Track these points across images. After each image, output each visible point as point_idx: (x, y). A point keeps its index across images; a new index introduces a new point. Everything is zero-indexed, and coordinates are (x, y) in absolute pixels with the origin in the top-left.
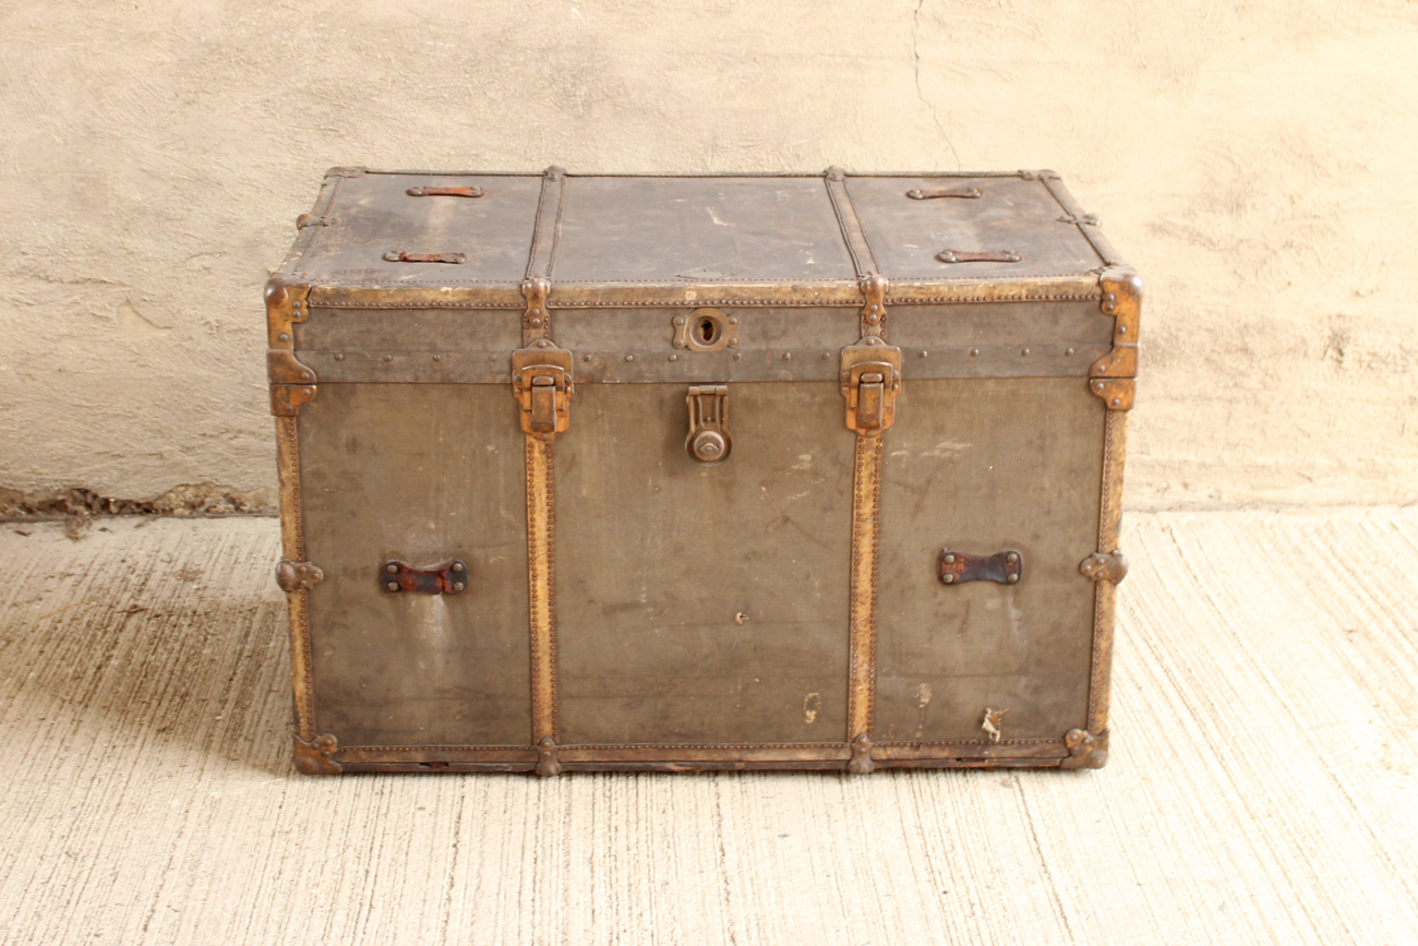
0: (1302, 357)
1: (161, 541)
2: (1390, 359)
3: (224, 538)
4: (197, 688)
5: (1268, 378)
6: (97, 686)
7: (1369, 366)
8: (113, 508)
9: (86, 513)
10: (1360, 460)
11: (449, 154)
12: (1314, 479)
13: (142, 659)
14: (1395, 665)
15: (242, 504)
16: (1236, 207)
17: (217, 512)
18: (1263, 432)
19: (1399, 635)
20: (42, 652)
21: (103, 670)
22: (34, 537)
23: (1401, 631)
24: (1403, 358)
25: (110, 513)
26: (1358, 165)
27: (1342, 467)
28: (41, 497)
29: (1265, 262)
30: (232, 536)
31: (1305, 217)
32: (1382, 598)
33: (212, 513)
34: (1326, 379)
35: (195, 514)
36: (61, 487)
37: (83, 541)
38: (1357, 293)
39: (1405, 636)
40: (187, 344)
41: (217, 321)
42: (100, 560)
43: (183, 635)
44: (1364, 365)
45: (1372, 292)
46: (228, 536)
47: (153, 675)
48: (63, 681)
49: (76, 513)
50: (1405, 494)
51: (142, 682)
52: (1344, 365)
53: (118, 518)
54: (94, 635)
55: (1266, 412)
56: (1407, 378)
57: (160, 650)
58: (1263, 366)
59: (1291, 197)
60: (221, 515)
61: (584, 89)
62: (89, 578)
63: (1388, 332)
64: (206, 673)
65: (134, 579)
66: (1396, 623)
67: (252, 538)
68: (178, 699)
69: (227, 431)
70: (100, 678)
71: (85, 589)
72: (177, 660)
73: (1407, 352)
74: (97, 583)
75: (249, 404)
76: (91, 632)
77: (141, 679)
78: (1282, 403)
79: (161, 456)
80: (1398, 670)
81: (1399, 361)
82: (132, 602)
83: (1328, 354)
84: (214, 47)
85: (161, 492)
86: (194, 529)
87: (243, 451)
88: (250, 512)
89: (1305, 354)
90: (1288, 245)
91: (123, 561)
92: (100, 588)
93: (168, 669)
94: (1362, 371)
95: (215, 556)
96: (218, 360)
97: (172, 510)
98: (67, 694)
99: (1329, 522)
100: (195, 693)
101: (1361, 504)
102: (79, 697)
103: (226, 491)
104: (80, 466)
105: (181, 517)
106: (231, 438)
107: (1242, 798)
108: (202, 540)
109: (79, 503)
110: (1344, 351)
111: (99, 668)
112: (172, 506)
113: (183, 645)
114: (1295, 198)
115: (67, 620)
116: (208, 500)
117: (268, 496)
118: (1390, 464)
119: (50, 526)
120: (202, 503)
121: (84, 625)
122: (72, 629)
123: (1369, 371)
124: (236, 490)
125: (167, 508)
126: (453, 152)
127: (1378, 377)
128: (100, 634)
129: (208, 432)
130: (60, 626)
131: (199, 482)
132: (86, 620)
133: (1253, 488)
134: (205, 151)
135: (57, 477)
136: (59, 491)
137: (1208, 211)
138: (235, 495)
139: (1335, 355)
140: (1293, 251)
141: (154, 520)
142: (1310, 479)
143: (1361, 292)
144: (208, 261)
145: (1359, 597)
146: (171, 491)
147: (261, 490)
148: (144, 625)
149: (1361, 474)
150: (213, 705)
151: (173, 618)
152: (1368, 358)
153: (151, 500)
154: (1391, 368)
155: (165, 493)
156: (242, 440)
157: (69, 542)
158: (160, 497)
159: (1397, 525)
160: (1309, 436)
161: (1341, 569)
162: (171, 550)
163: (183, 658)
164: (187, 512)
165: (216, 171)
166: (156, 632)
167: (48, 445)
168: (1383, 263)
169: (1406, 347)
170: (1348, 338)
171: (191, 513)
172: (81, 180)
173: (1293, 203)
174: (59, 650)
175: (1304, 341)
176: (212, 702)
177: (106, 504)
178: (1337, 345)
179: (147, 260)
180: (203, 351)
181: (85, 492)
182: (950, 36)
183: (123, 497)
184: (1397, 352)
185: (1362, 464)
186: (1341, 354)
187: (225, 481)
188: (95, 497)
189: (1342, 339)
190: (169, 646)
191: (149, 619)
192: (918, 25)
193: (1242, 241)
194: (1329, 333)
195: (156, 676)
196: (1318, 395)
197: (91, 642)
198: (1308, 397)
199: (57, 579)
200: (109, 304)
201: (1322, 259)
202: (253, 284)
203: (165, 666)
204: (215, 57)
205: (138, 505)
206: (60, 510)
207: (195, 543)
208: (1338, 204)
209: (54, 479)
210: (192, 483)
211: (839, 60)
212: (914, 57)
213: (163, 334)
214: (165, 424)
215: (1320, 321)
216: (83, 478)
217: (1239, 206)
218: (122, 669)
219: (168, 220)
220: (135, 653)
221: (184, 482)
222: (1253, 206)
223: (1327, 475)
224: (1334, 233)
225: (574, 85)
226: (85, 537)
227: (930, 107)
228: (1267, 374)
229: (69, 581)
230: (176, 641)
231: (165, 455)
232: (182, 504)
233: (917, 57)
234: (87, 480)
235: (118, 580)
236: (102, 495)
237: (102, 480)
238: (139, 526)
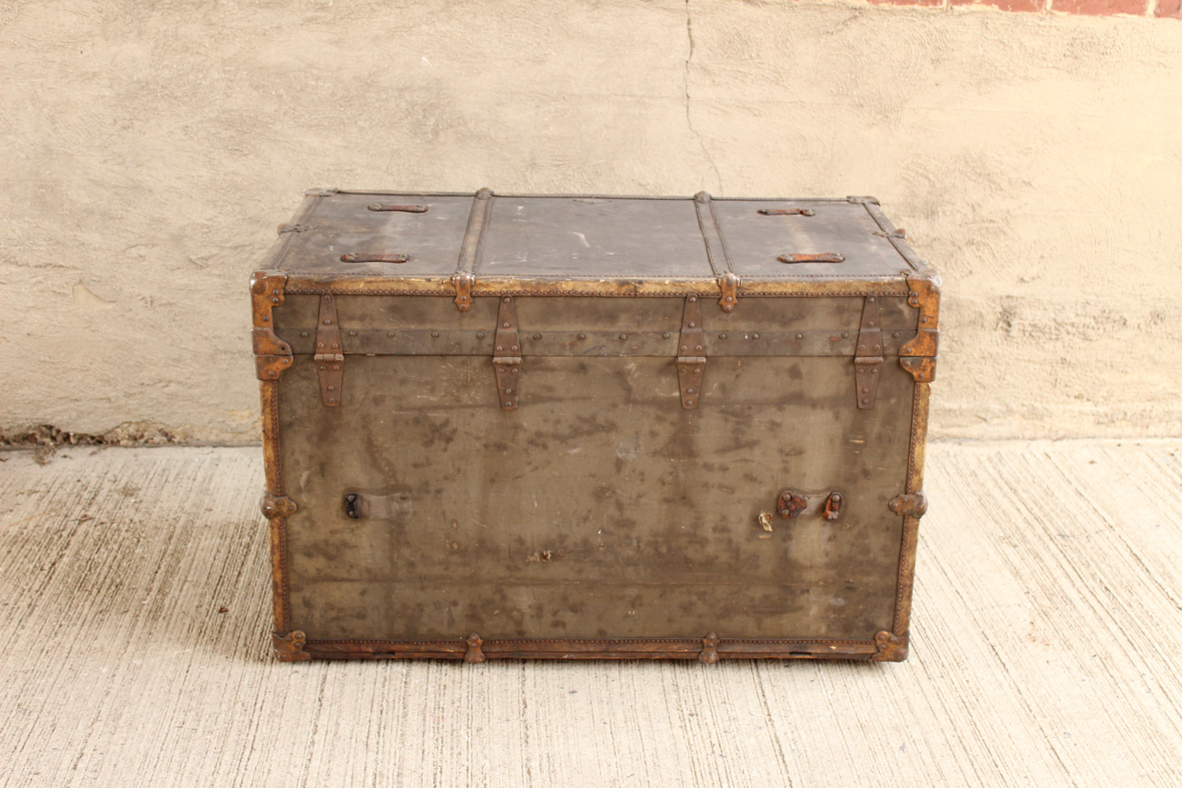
0: (979, 328)
1: (109, 465)
2: (1047, 330)
3: (158, 463)
4: (129, 580)
5: (954, 344)
6: (51, 578)
7: (1030, 335)
8: (72, 440)
9: (52, 444)
10: (1023, 405)
11: (329, 170)
12: (988, 420)
13: (88, 557)
14: (1043, 562)
15: (173, 437)
16: (931, 214)
17: (154, 443)
18: (950, 385)
19: (1047, 539)
20: (9, 552)
21: (56, 565)
22: (10, 463)
23: (1049, 535)
24: (1057, 329)
25: (71, 443)
26: (1024, 182)
27: (1010, 411)
28: (16, 432)
29: (952, 255)
30: (164, 462)
31: (983, 221)
32: (1036, 510)
33: (149, 444)
34: (998, 344)
35: (137, 444)
36: (31, 424)
37: (48, 466)
38: (1022, 280)
39: (1051, 539)
40: (128, 315)
41: (151, 297)
42: (61, 480)
43: (121, 538)
44: (1027, 334)
45: (1033, 279)
46: (161, 461)
47: (96, 569)
48: (25, 574)
49: (43, 444)
50: (1057, 432)
51: (86, 575)
52: (1012, 334)
53: (76, 447)
54: (52, 538)
55: (952, 369)
56: (1059, 344)
57: (102, 550)
58: (950, 335)
59: (973, 206)
60: (157, 445)
61: (432, 121)
62: (51, 494)
63: (1045, 309)
64: (137, 567)
65: (86, 495)
66: (1045, 530)
67: (180, 463)
68: (113, 588)
69: (160, 381)
70: (54, 572)
71: (47, 503)
72: (115, 557)
73: (1059, 324)
74: (57, 498)
75: (177, 361)
76: (49, 536)
77: (86, 572)
78: (964, 363)
79: (109, 400)
80: (1045, 565)
81: (1053, 331)
82: (83, 512)
83: (1000, 325)
84: (144, 84)
85: (110, 428)
86: (136, 456)
87: (173, 396)
88: (179, 443)
89: (982, 326)
90: (971, 243)
91: (79, 481)
92: (59, 501)
93: (107, 564)
94: (1025, 339)
95: (150, 476)
96: (152, 326)
97: (118, 441)
98: (27, 584)
99: (998, 452)
100: (127, 583)
101: (1024, 438)
102: (36, 587)
103: (161, 427)
104: (45, 408)
105: (126, 447)
106: (163, 387)
107: (922, 664)
108: (141, 464)
109: (47, 437)
110: (1012, 323)
111: (54, 564)
112: (119, 438)
113: (121, 545)
114: (976, 207)
115: (31, 526)
116: (146, 434)
117: (193, 431)
118: (1045, 409)
119: (23, 454)
120: (142, 436)
121: (44, 531)
122: (35, 534)
123: (1030, 338)
124: (169, 426)
125: (115, 440)
126: (332, 168)
127: (1038, 343)
128: (56, 537)
129: (146, 382)
131: (139, 420)
132: (46, 526)
133: (942, 426)
134: (139, 166)
135: (28, 416)
136: (29, 428)
137: (909, 216)
138: (168, 430)
139: (1005, 326)
140: (974, 247)
141: (105, 449)
142: (985, 420)
143: (1025, 278)
144: (143, 251)
145: (1018, 510)
146: (118, 427)
147: (188, 426)
148: (91, 531)
149: (1023, 416)
150: (141, 593)
151: (115, 525)
152: (1030, 329)
153: (102, 434)
154: (1047, 336)
155: (113, 429)
156: (172, 388)
157: (38, 466)
158: (109, 432)
159: (1050, 455)
160: (984, 387)
161: (1006, 488)
162: (116, 473)
163: (119, 556)
164: (131, 443)
165: (148, 181)
166: (100, 536)
167: (20, 392)
168: (1042, 257)
169: (1059, 320)
170: (1015, 313)
171: (133, 444)
172: (42, 187)
173: (974, 210)
174: (23, 550)
175: (981, 315)
176: (140, 590)
177: (67, 437)
178: (1006, 318)
179: (95, 249)
180: (140, 320)
181: (51, 428)
182: (714, 81)
183: (80, 431)
184: (1052, 324)
185: (1025, 409)
186: (1010, 325)
187: (159, 419)
188: (58, 431)
189: (1010, 314)
190: (110, 547)
191: (96, 526)
192: (688, 72)
193: (935, 239)
194: (1001, 310)
195: (98, 570)
196: (991, 356)
197: (49, 544)
198: (984, 358)
199: (26, 494)
200: (66, 283)
201: (996, 254)
202: (178, 268)
203: (105, 563)
204: (145, 92)
205: (92, 438)
206: (31, 442)
207: (136, 467)
208: (1008, 211)
209: (25, 418)
210: (134, 421)
211: (628, 99)
212: (686, 97)
213: (110, 307)
214: (112, 376)
215: (994, 301)
216: (48, 417)
217: (933, 213)
218: (71, 565)
219: (111, 218)
220: (82, 552)
221: (128, 420)
222: (944, 212)
223: (998, 417)
224: (1005, 234)
225: (424, 117)
226: (50, 462)
227: (698, 135)
228: (953, 340)
229: (35, 497)
230: (115, 543)
231: (112, 400)
232: (127, 437)
233: (688, 97)
234: (52, 418)
235: (74, 496)
236: (64, 430)
237: (63, 419)
238: (93, 454)
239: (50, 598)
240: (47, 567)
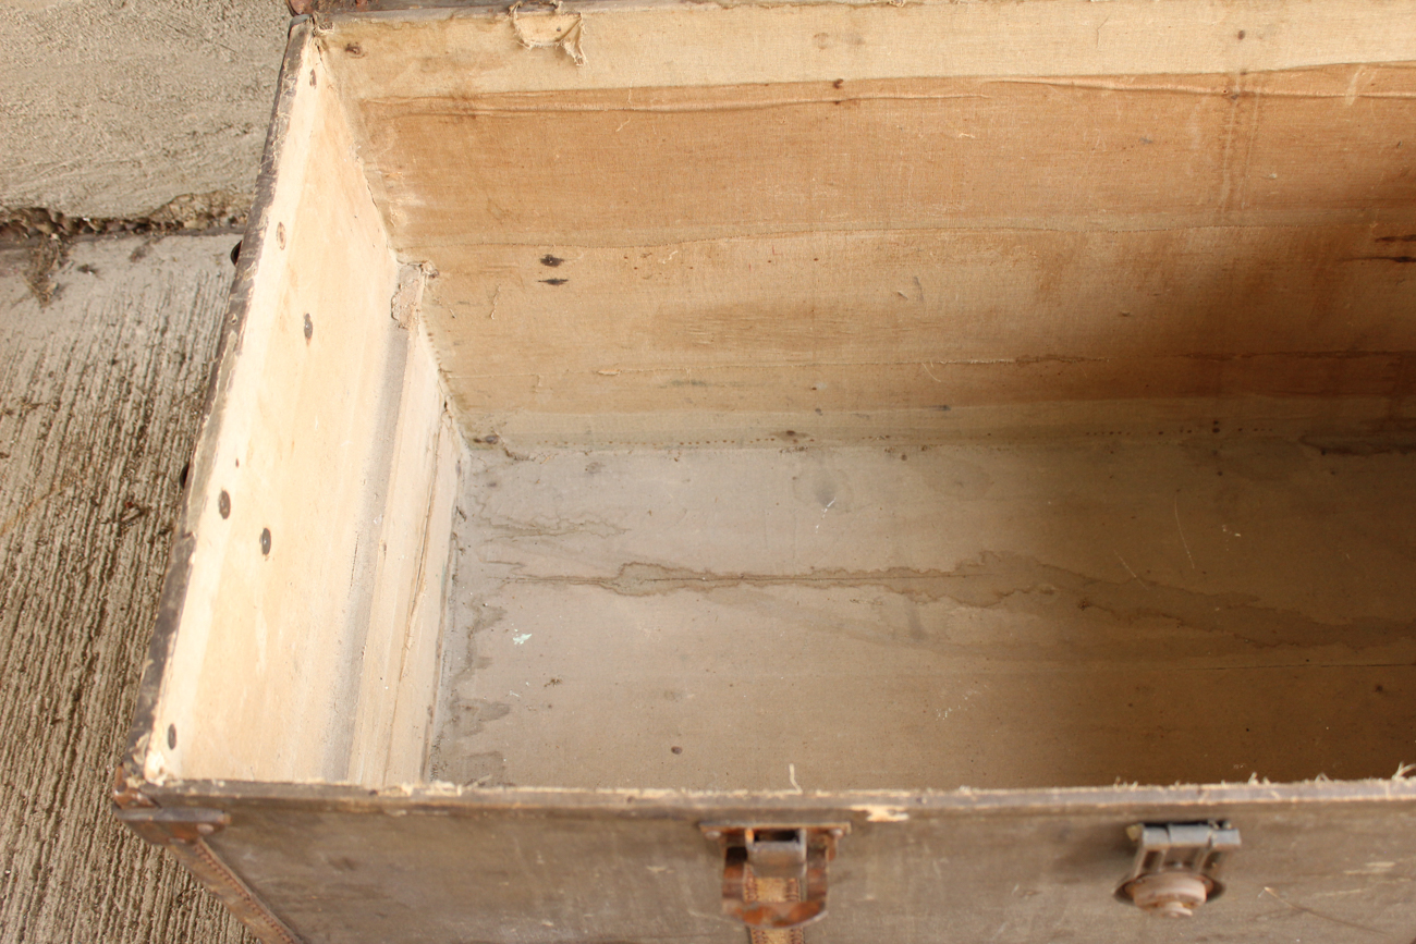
1: (168, 300)
6: (74, 753)
9: (55, 236)
21: (83, 701)
35: (216, 226)
37: (56, 304)
42: (80, 356)
48: (23, 737)
49: (40, 233)
54: (71, 589)
62: (64, 412)
65: (128, 416)
70: (80, 728)
71: (56, 449)
74: (74, 428)
76: (65, 583)
82: (125, 487)
85: (157, 205)
91: (114, 362)
92: (79, 443)
97: (180, 224)
98: (29, 783)
104: (18, 182)
105: (196, 233)
109: (41, 222)
111: (77, 698)
112: (180, 220)
116: (229, 209)
120: (220, 214)
121: (55, 559)
122: (36, 574)
125: (173, 223)
128: (78, 587)
129: (199, 129)
130: (19, 560)
131: (207, 191)
132: (58, 541)
141: (158, 241)
148: (144, 559)
153: (145, 215)
155: (163, 206)
157: (33, 303)
158: (158, 211)
162: (183, 326)
164: (203, 225)
171: (207, 228)
177: (79, 224)
181: (44, 211)
183: (101, 214)
188: (60, 215)
191: (152, 542)
197: (64, 614)
199: (16, 417)
205: (126, 221)
210: (198, 191)
214: (128, 123)
216: (29, 196)
221: (187, 192)
226: (60, 288)
229: (35, 421)
232: (194, 217)
234: (39, 198)
235: (105, 420)
236: (69, 214)
237: (59, 197)
238: (138, 255)
239: (77, 841)
240: (64, 712)
